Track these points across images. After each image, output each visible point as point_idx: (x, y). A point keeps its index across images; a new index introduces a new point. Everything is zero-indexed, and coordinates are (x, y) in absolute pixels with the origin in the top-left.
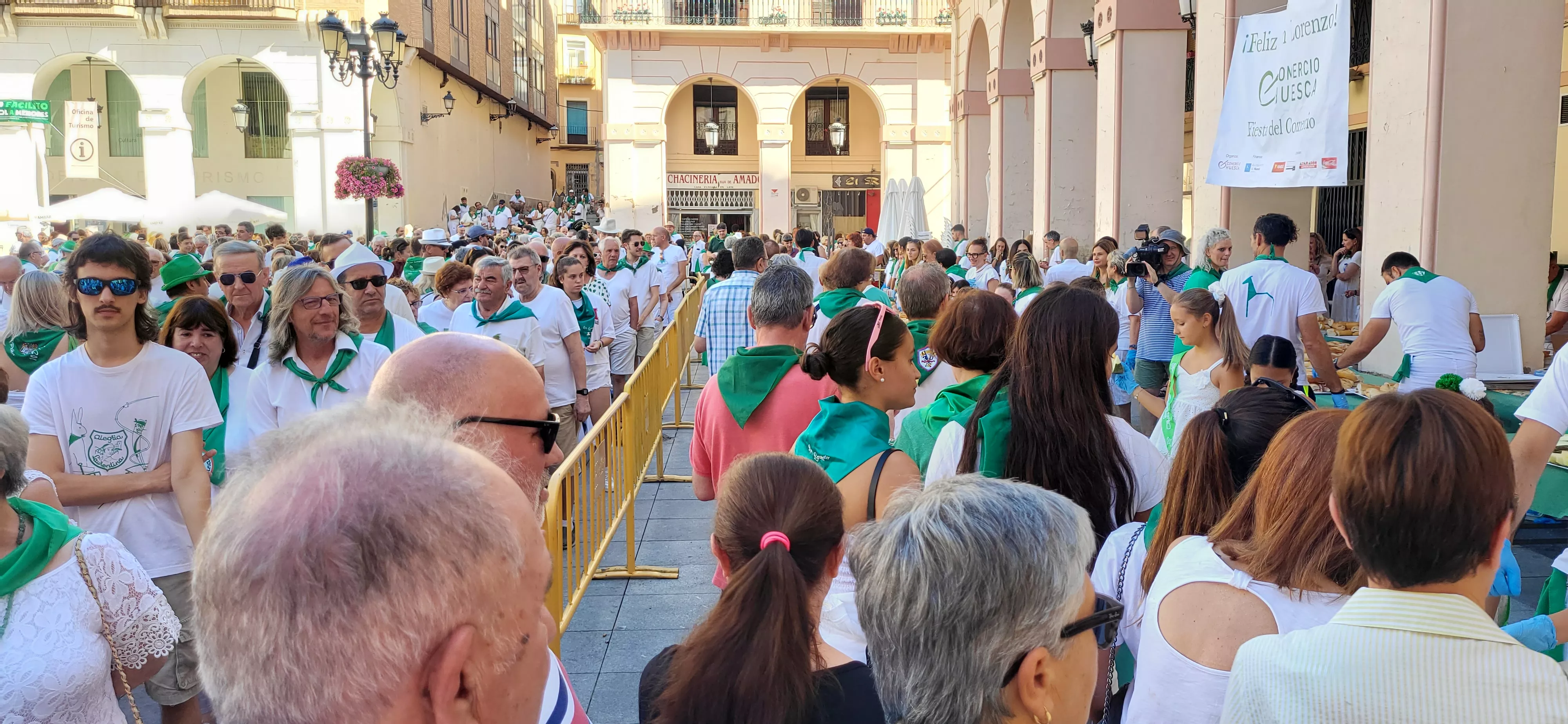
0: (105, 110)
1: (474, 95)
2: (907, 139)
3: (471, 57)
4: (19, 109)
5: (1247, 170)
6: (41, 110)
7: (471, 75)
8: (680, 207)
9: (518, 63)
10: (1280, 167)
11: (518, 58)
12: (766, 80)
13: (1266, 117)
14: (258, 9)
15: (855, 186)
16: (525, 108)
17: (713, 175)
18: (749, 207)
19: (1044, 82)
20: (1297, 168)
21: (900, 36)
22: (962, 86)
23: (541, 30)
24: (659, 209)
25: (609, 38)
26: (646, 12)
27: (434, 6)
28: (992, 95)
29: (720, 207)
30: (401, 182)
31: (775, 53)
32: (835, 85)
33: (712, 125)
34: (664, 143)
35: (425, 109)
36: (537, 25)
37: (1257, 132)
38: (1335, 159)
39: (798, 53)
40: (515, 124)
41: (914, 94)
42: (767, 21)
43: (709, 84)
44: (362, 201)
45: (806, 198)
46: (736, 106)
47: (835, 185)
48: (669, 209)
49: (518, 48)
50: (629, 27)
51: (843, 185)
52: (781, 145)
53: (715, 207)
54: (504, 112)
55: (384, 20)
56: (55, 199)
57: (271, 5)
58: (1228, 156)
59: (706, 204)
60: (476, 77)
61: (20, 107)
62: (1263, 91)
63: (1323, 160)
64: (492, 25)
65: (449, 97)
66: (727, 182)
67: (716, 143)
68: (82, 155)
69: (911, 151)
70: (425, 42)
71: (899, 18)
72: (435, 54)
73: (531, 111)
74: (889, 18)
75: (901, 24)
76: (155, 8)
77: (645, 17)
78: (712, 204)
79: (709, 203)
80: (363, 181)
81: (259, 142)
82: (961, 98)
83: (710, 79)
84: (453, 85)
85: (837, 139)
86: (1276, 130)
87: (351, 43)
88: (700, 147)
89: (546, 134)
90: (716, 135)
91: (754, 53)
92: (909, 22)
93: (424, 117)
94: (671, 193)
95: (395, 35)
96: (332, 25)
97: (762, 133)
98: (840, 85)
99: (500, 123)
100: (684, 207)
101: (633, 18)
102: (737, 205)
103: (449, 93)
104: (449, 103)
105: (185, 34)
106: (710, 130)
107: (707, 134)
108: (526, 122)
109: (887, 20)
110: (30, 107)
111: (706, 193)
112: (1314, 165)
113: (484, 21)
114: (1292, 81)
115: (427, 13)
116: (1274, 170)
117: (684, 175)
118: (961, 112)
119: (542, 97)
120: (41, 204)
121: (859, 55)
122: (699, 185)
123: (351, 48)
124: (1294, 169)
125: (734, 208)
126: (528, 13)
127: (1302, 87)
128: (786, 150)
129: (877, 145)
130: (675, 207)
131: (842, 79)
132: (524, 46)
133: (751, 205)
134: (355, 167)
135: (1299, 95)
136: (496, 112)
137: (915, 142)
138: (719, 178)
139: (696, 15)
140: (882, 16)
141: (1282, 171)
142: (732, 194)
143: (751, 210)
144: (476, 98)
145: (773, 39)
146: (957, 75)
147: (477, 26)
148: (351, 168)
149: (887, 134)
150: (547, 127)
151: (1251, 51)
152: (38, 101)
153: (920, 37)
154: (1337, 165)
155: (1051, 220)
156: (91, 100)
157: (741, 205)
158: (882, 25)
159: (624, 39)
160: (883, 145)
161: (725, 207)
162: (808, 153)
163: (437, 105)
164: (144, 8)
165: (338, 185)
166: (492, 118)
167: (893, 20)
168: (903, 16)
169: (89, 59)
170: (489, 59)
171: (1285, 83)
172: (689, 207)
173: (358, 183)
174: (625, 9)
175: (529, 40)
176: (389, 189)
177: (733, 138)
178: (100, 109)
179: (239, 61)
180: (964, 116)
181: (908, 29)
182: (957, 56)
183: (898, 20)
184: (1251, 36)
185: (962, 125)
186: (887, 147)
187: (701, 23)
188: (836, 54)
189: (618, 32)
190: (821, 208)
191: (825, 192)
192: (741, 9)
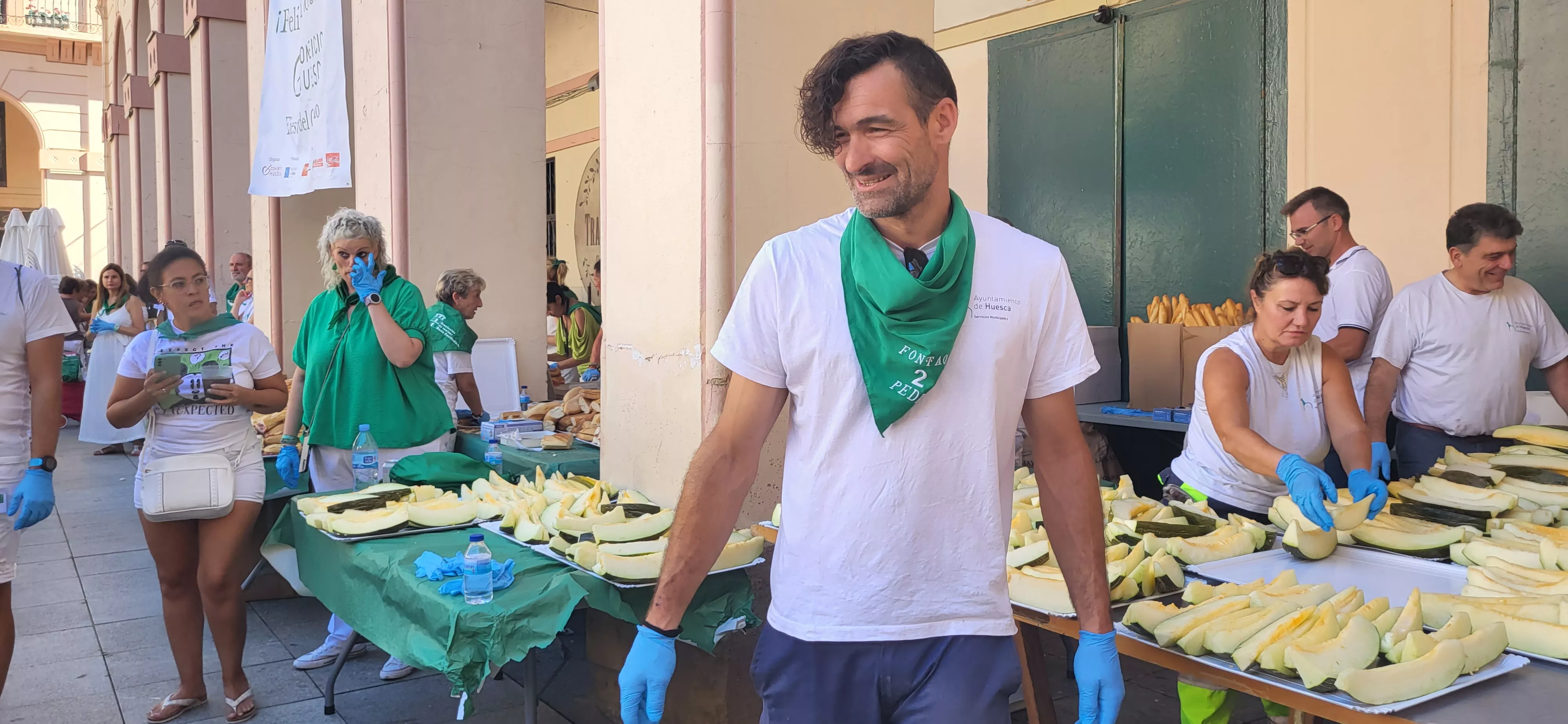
2: (74, 167)
5: (286, 176)
10: (306, 168)
13: (298, 110)
19: (160, 86)
20: (313, 168)
21: (60, 42)
22: (110, 100)
28: (127, 105)
37: (292, 129)
38: (338, 154)
58: (273, 159)
62: (297, 77)
63: (328, 155)
69: (80, 182)
71: (60, 21)
74: (43, 17)
75: (62, 27)
82: (109, 113)
86: (304, 125)
92: (72, 26)
109: (39, 21)
112: (320, 162)
114: (309, 62)
116: (303, 173)
118: (109, 131)
127: (314, 69)
129: (34, 173)
135: (315, 78)
137: (86, 173)
140: (33, 15)
141: (306, 173)
146: (107, 86)
149: (45, 160)
154: (340, 161)
158: (34, 25)
160: (43, 174)
167: (48, 22)
168: (64, 19)
171: (305, 65)
180: (113, 135)
181: (71, 34)
182: (107, 64)
183: (56, 22)
184: (283, 13)
185: (113, 145)
186: (46, 177)
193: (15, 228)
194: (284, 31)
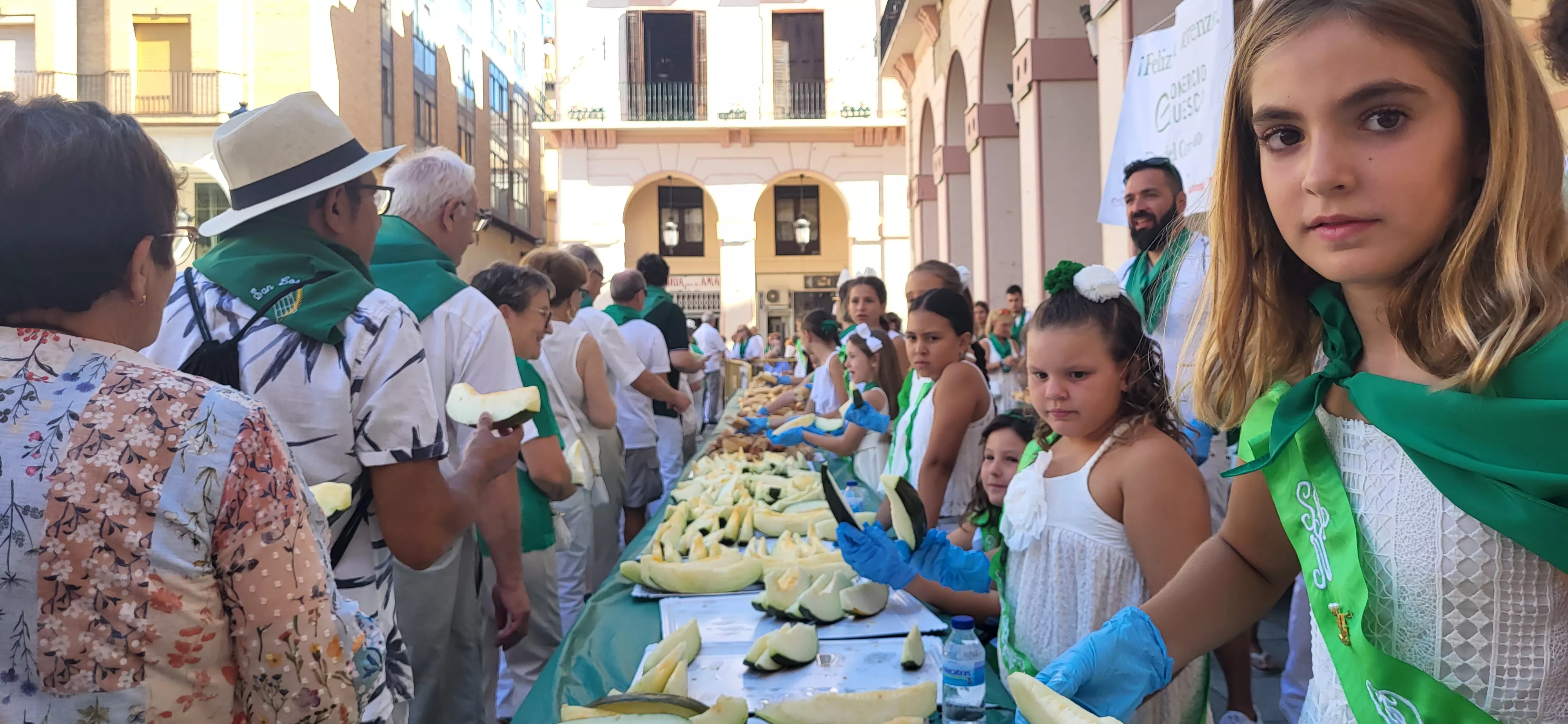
2: (874, 235)
9: (498, 176)
11: (498, 172)
12: (728, 178)
13: (1162, 144)
14: (202, 115)
15: (826, 286)
16: (506, 221)
17: (679, 278)
19: (978, 151)
21: (864, 130)
22: (916, 171)
23: (526, 145)
25: (565, 137)
26: (601, 110)
27: (396, 114)
28: (938, 175)
31: (737, 149)
32: (803, 183)
33: (670, 224)
34: (622, 243)
36: (521, 139)
39: (760, 148)
40: (494, 238)
41: (881, 188)
42: (724, 116)
43: (672, 183)
45: (776, 299)
46: (701, 208)
47: (806, 286)
49: (498, 162)
50: (583, 125)
51: (815, 285)
52: (743, 244)
57: (215, 112)
64: (465, 135)
66: (692, 285)
69: (878, 247)
71: (864, 112)
73: (512, 223)
74: (853, 110)
75: (866, 116)
77: (599, 115)
82: (915, 183)
83: (669, 177)
85: (804, 236)
91: (714, 149)
92: (874, 114)
97: (723, 231)
98: (808, 182)
101: (588, 116)
106: (669, 229)
109: (850, 114)
113: (456, 130)
114: (1183, 97)
115: (387, 122)
118: (915, 198)
119: (526, 213)
121: (824, 149)
126: (510, 127)
127: (1191, 102)
128: (750, 248)
129: (844, 242)
131: (807, 174)
132: (505, 159)
135: (1189, 110)
137: (883, 239)
138: (686, 280)
140: (845, 109)
142: (697, 297)
145: (734, 135)
146: (911, 160)
147: (448, 137)
149: (854, 230)
153: (885, 129)
158: (846, 118)
159: (579, 137)
160: (851, 242)
162: (778, 253)
167: (857, 113)
168: (867, 109)
171: (1178, 100)
174: (579, 108)
175: (511, 154)
177: (700, 239)
180: (918, 202)
181: (873, 121)
182: (911, 141)
183: (862, 113)
184: (1146, 58)
185: (917, 211)
186: (854, 243)
187: (657, 119)
188: (800, 149)
189: (572, 131)
190: (792, 310)
191: (796, 294)
192: (699, 105)
194: (1146, 74)
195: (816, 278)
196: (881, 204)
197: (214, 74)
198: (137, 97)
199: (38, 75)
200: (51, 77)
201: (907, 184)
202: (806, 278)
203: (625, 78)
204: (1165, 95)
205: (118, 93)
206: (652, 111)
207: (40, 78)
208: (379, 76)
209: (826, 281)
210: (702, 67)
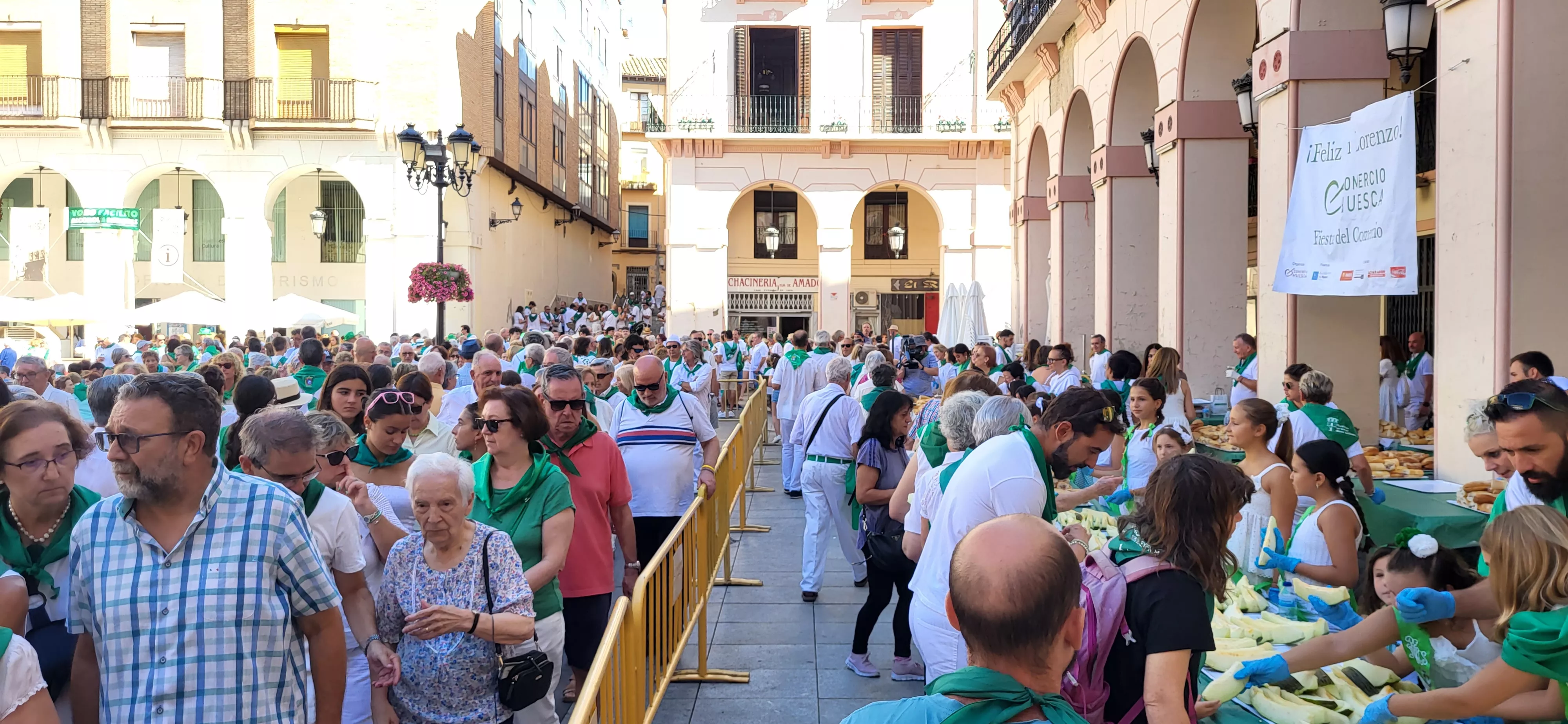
0: (190, 218)
1: (540, 202)
2: (966, 243)
3: (538, 165)
4: (109, 216)
5: (1315, 278)
6: (131, 218)
7: (538, 182)
8: (739, 310)
9: (583, 169)
10: (1348, 275)
11: (583, 165)
12: (827, 186)
13: (1332, 226)
14: (339, 121)
15: (913, 289)
16: (588, 212)
17: (772, 279)
18: (807, 310)
19: (1105, 189)
20: (1365, 276)
21: (959, 142)
22: (1022, 192)
23: (606, 138)
24: (720, 312)
25: (674, 146)
26: (709, 121)
27: (505, 117)
28: (1052, 200)
29: (779, 310)
30: (471, 287)
31: (836, 160)
32: (894, 190)
33: (772, 230)
34: (725, 248)
35: (494, 215)
36: (602, 132)
37: (1324, 241)
38: (1404, 268)
39: (859, 159)
40: (578, 230)
41: (974, 199)
42: (828, 128)
43: (770, 189)
44: (433, 305)
45: (865, 301)
46: (795, 211)
47: (893, 288)
48: (729, 312)
49: (583, 155)
50: (694, 135)
51: (902, 288)
52: (840, 250)
53: (774, 310)
54: (568, 217)
55: (461, 131)
56: (141, 302)
57: (351, 118)
58: (1294, 264)
59: (766, 307)
60: (543, 184)
61: (112, 214)
62: (1329, 199)
63: (1393, 269)
64: (559, 134)
65: (517, 203)
66: (786, 286)
67: (776, 248)
68: (168, 261)
69: (970, 254)
70: (496, 151)
72: (505, 162)
73: (595, 216)
74: (949, 124)
75: (960, 131)
76: (242, 120)
77: (708, 126)
78: (771, 307)
79: (769, 306)
80: (435, 285)
81: (335, 247)
82: (1021, 203)
83: (772, 185)
84: (521, 192)
85: (896, 243)
86: (1343, 239)
87: (429, 153)
88: (761, 251)
89: (608, 238)
90: (777, 239)
91: (814, 160)
92: (968, 129)
93: (493, 223)
94: (731, 296)
95: (470, 146)
96: (410, 136)
97: (823, 237)
98: (899, 190)
99: (565, 228)
100: (744, 310)
101: (697, 127)
102: (796, 308)
103: (517, 199)
104: (517, 210)
105: (270, 145)
106: (771, 234)
107: (767, 238)
108: (589, 227)
109: (947, 127)
110: (121, 215)
111: (766, 297)
112: (1382, 273)
113: (551, 130)
114: (1358, 191)
115: (498, 124)
116: (1342, 279)
117: (744, 278)
118: (1021, 217)
119: (606, 203)
120: (126, 306)
121: (919, 161)
122: (758, 288)
123: (427, 158)
124: (1362, 277)
125: (794, 310)
126: (594, 123)
127: (1368, 197)
128: (847, 253)
129: (936, 249)
130: (735, 309)
131: (902, 184)
132: (590, 154)
133: (810, 308)
134: (428, 272)
135: (1366, 204)
136: (561, 218)
137: (974, 246)
138: (779, 281)
139: (758, 124)
140: (941, 124)
141: (1350, 279)
142: (791, 297)
143: (810, 312)
144: (542, 204)
145: (834, 146)
146: (1017, 181)
147: (545, 135)
148: (424, 273)
149: (947, 237)
150: (609, 231)
151: (1315, 161)
152: (128, 209)
153: (979, 143)
154: (1406, 274)
155: (1114, 325)
156: (179, 208)
157: (800, 308)
158: (942, 132)
159: (688, 146)
160: (942, 250)
161: (784, 310)
162: (867, 257)
163: (504, 211)
164: (232, 120)
165: (411, 289)
166: (557, 223)
167: (953, 128)
168: (963, 124)
169: (178, 169)
170: (556, 167)
171: (1350, 193)
172: (749, 310)
173: (430, 287)
174: (690, 119)
175: (594, 148)
176: (460, 293)
177: (793, 242)
178: (186, 217)
179: (319, 170)
180: (1024, 221)
181: (967, 136)
182: (1017, 157)
183: (958, 127)
184: (1315, 147)
185: (1022, 230)
186: (946, 252)
187: (763, 131)
188: (897, 161)
189: (682, 140)
190: (879, 311)
191: (883, 295)
192: (802, 117)
193: (951, 297)
195: (903, 281)
196: (973, 214)
197: (349, 83)
198: (279, 102)
199: (188, 80)
200: (200, 83)
201: (1011, 203)
202: (893, 281)
203: (732, 92)
204: (1334, 182)
205: (262, 99)
206: (757, 122)
207: (190, 83)
208: (492, 82)
209: (913, 284)
210: (806, 80)
